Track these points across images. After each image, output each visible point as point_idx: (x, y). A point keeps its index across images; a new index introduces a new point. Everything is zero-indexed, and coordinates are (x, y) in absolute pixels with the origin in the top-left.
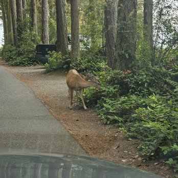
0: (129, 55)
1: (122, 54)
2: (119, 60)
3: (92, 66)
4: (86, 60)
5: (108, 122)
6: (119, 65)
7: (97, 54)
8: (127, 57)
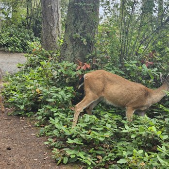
0: (88, 40)
1: (77, 38)
2: (70, 47)
3: (14, 41)
4: (8, 33)
5: (66, 160)
6: (70, 53)
7: (20, 27)
8: (85, 43)
